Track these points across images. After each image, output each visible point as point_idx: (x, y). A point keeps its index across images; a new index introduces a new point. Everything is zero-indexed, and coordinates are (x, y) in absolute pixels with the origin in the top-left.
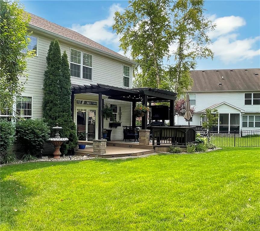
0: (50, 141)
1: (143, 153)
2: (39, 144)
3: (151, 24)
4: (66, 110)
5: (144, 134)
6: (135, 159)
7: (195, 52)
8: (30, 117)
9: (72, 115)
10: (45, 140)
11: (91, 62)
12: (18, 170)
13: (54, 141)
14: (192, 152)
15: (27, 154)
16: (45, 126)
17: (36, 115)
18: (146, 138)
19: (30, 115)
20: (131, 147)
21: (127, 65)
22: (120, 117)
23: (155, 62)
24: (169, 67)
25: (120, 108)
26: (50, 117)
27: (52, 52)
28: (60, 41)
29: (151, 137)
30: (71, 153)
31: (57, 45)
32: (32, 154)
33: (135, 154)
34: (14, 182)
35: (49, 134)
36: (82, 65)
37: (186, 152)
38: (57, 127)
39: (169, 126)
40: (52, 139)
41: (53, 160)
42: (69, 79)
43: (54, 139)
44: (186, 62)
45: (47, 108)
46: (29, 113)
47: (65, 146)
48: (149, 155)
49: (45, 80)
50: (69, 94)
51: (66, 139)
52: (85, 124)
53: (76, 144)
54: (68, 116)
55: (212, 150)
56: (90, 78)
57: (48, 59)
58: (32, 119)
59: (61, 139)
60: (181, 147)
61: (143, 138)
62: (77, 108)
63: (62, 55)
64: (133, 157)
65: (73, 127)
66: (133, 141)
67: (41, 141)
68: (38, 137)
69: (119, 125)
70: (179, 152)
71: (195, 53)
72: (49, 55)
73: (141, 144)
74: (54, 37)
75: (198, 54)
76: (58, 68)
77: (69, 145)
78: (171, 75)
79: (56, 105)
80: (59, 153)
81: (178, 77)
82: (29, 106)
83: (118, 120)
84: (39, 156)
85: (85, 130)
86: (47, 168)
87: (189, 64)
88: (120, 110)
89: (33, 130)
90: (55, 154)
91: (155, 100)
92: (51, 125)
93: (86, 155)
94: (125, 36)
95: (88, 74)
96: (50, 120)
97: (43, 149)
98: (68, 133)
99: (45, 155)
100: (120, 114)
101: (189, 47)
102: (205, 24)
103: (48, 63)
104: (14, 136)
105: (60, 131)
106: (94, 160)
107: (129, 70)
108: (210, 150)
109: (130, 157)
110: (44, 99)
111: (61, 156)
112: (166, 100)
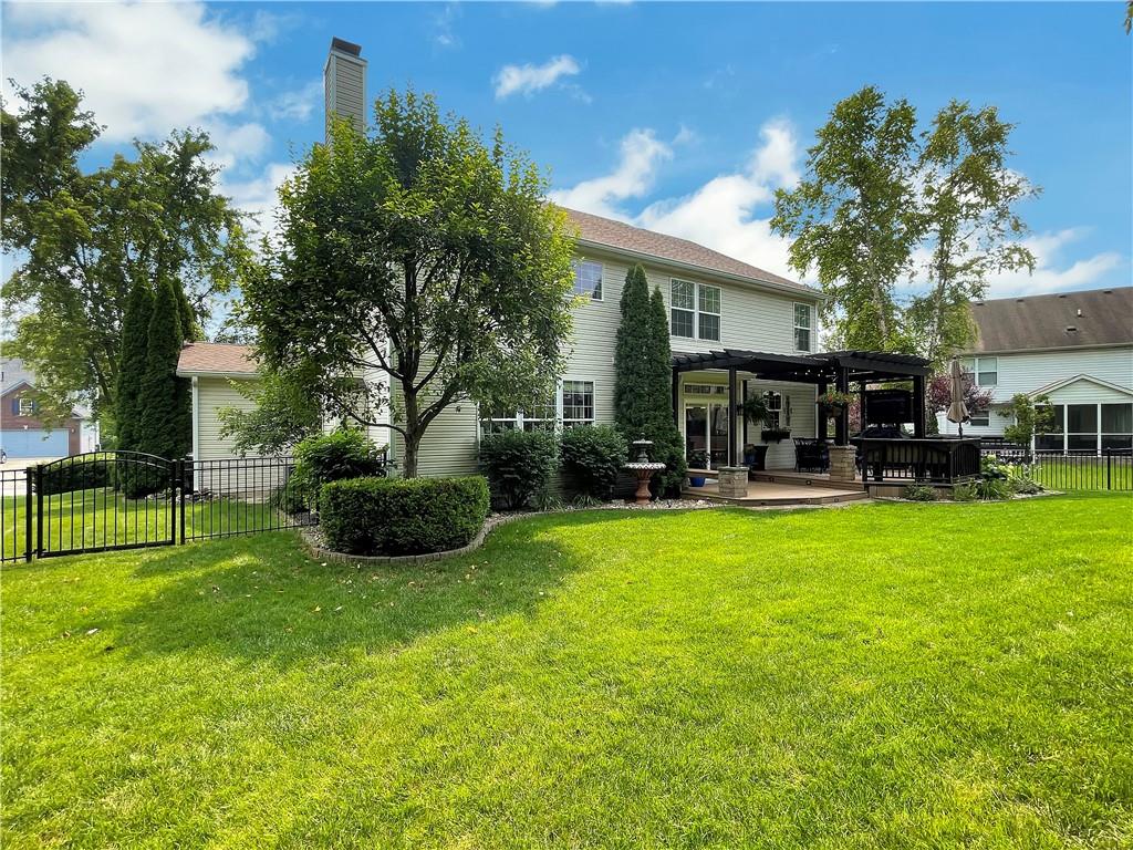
0: (628, 469)
1: (836, 499)
2: (606, 475)
3: (863, 204)
4: (660, 406)
5: (841, 456)
6: (813, 510)
7: (984, 258)
8: (590, 422)
9: (675, 416)
10: (617, 466)
11: (718, 304)
12: (562, 524)
13: (634, 469)
14: (967, 499)
15: (583, 494)
16: (618, 438)
17: (601, 416)
18: (846, 465)
19: (590, 417)
20: (810, 484)
21: (804, 303)
22: (788, 419)
23: (875, 290)
24: (912, 299)
25: (788, 398)
26: (630, 421)
27: (631, 291)
28: (646, 266)
29: (858, 462)
30: (674, 493)
31: (640, 273)
32: (593, 495)
33: (817, 501)
34: (550, 544)
35: (626, 455)
36: (696, 311)
37: (952, 499)
38: (643, 442)
39: (912, 437)
40: (631, 466)
41: (634, 507)
42: (665, 341)
43: (637, 466)
44: (960, 284)
45: (623, 403)
46: (589, 413)
47: (660, 481)
48: (851, 502)
49: (619, 348)
50: (669, 373)
51: (661, 465)
52: (704, 435)
53: (684, 475)
54: (666, 417)
55: (1030, 496)
56: (716, 338)
57: (624, 305)
58: (594, 425)
59: (650, 466)
60: (936, 487)
61: (839, 465)
62: (686, 402)
63: (651, 294)
64: (809, 506)
65: (676, 442)
66: (817, 472)
67: (609, 468)
68: (604, 461)
69: (786, 435)
70: (933, 499)
71: (984, 261)
72: (625, 296)
73: (835, 478)
74: (635, 260)
75: (992, 262)
76: (644, 323)
77: (668, 479)
78: (919, 318)
79: (640, 396)
80: (646, 492)
81: (936, 320)
82: (589, 399)
83: (782, 425)
84: (607, 499)
85: (705, 446)
86: (617, 523)
87: (968, 286)
88: (788, 403)
89: (593, 447)
90: (638, 494)
91: (875, 378)
92: (631, 436)
93: (703, 498)
94: (802, 240)
95: (710, 330)
96: (629, 428)
97: (614, 484)
98: (666, 454)
99: (618, 498)
100: (788, 411)
101: (966, 248)
102: (1010, 188)
103: (624, 313)
104: (559, 457)
105: (649, 449)
106: (717, 509)
107: (808, 314)
108: (1024, 496)
109: (805, 506)
110: (617, 385)
111: (652, 499)
112: (903, 377)
